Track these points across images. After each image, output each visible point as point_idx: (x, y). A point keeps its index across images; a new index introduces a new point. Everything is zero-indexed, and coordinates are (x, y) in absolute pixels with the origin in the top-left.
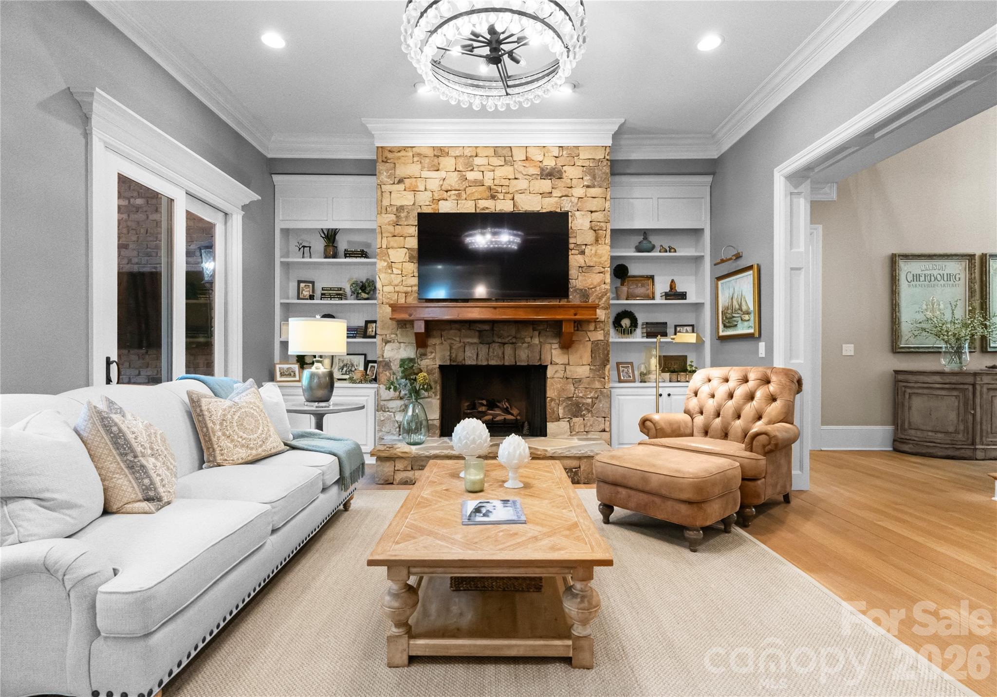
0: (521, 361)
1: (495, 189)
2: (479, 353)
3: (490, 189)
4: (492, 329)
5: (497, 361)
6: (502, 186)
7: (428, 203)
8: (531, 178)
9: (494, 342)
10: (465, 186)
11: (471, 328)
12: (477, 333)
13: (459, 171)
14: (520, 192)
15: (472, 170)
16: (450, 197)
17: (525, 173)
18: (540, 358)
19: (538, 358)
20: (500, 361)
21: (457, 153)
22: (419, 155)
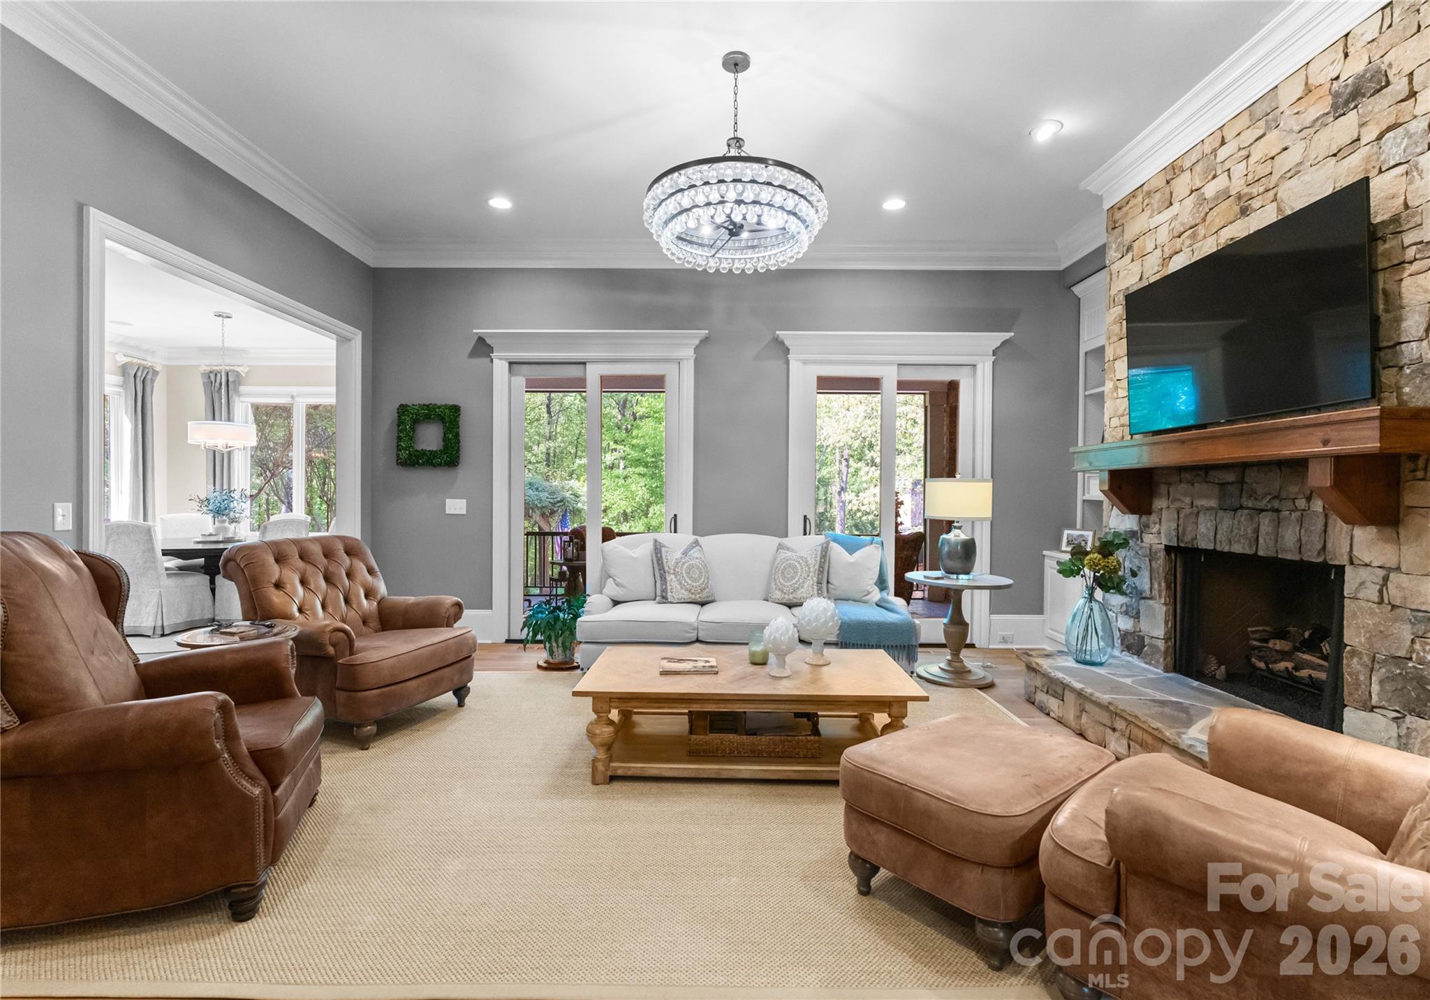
0: (1284, 551)
1: (1246, 194)
2: (1219, 527)
3: (1239, 197)
4: (1241, 482)
5: (1243, 548)
6: (1259, 180)
7: (1156, 269)
8: (1312, 130)
9: (1241, 507)
10: (1202, 214)
11: (1208, 480)
12: (1216, 490)
13: (1196, 190)
14: (1289, 175)
15: (1214, 177)
16: (1183, 244)
17: (1299, 128)
18: (1324, 547)
19: (1319, 546)
20: (1250, 547)
21: (1194, 157)
22: (1149, 194)
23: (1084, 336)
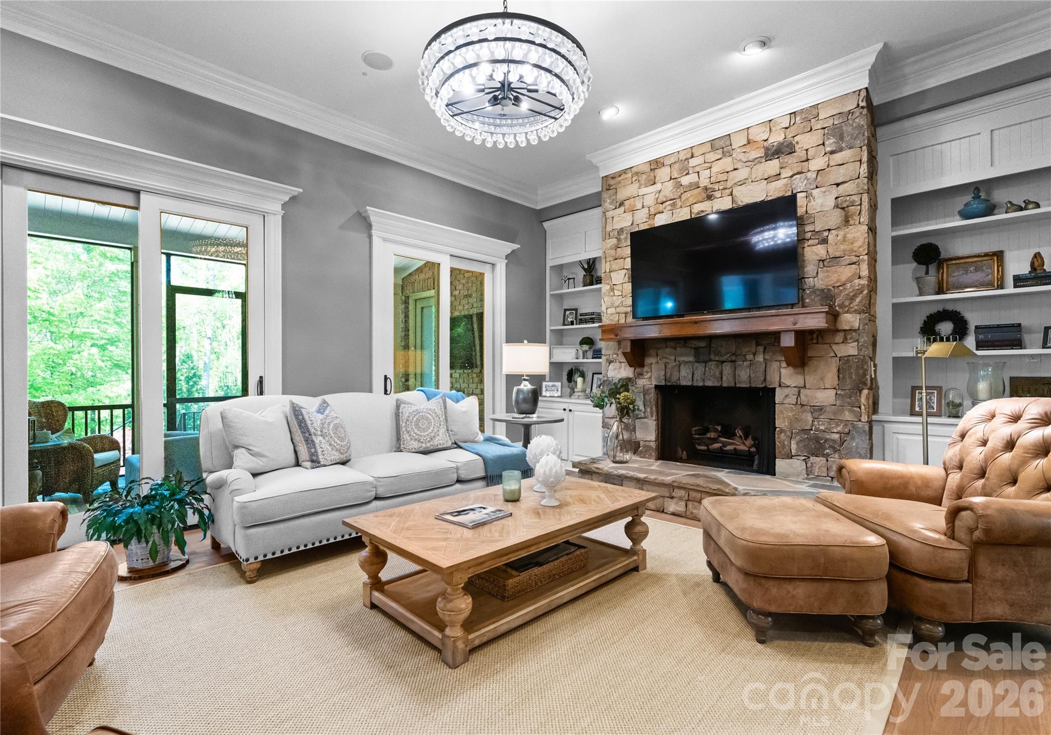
0: (740, 382)
1: (711, 188)
2: (695, 372)
3: (706, 188)
4: (709, 346)
5: (713, 382)
6: (719, 182)
7: (645, 220)
8: (753, 163)
9: (710, 360)
10: (680, 193)
11: (686, 345)
12: (693, 352)
13: (674, 179)
14: (739, 183)
15: (687, 174)
16: (665, 208)
17: (746, 160)
18: (765, 379)
19: (762, 379)
20: (718, 382)
21: (673, 160)
22: (637, 173)
23: (549, 256)
